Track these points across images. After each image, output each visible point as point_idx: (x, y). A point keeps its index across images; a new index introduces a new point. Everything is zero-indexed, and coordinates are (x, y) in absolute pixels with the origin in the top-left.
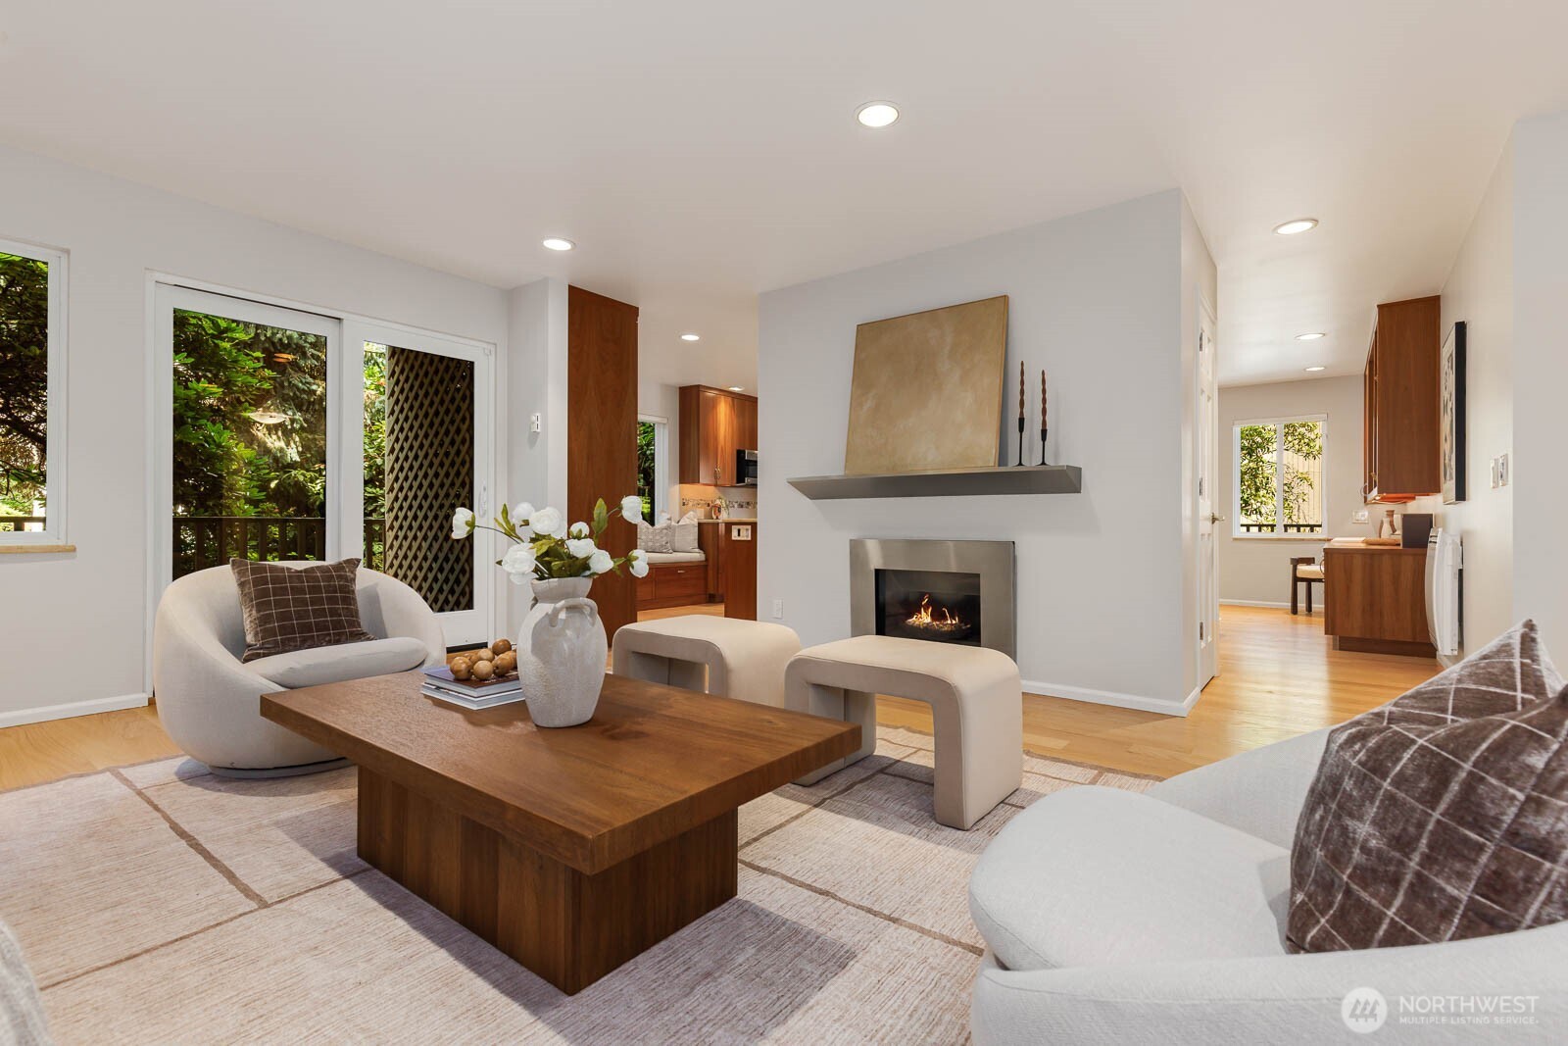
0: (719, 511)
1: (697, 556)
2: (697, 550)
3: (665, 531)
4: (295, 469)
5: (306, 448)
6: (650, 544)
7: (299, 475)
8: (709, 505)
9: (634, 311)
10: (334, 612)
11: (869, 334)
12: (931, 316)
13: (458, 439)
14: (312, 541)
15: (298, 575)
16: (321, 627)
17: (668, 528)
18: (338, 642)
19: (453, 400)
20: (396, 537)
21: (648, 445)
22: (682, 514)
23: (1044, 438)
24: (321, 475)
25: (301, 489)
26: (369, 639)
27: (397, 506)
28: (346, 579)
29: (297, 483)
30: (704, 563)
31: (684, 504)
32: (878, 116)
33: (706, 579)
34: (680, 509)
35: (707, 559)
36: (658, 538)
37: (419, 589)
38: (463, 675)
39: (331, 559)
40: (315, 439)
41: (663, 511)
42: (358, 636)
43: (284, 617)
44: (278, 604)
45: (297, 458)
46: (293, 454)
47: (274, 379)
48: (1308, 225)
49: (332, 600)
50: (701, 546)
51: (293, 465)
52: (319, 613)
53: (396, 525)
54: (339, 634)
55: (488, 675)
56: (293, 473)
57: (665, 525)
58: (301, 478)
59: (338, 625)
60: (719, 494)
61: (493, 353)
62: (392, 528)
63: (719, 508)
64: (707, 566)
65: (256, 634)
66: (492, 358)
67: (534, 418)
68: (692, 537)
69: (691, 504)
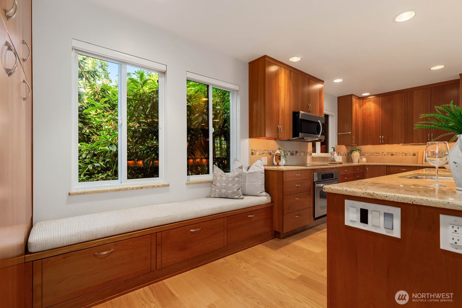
0: (280, 159)
1: (264, 199)
2: (264, 193)
3: (237, 179)
6: (224, 191)
8: (270, 154)
17: (239, 176)
22: (252, 162)
30: (270, 205)
31: (252, 154)
33: (272, 218)
34: (250, 157)
35: (272, 202)
36: (230, 185)
41: (236, 161)
50: (267, 190)
57: (237, 173)
60: (278, 146)
63: (280, 157)
64: (272, 207)
68: (260, 182)
69: (258, 153)
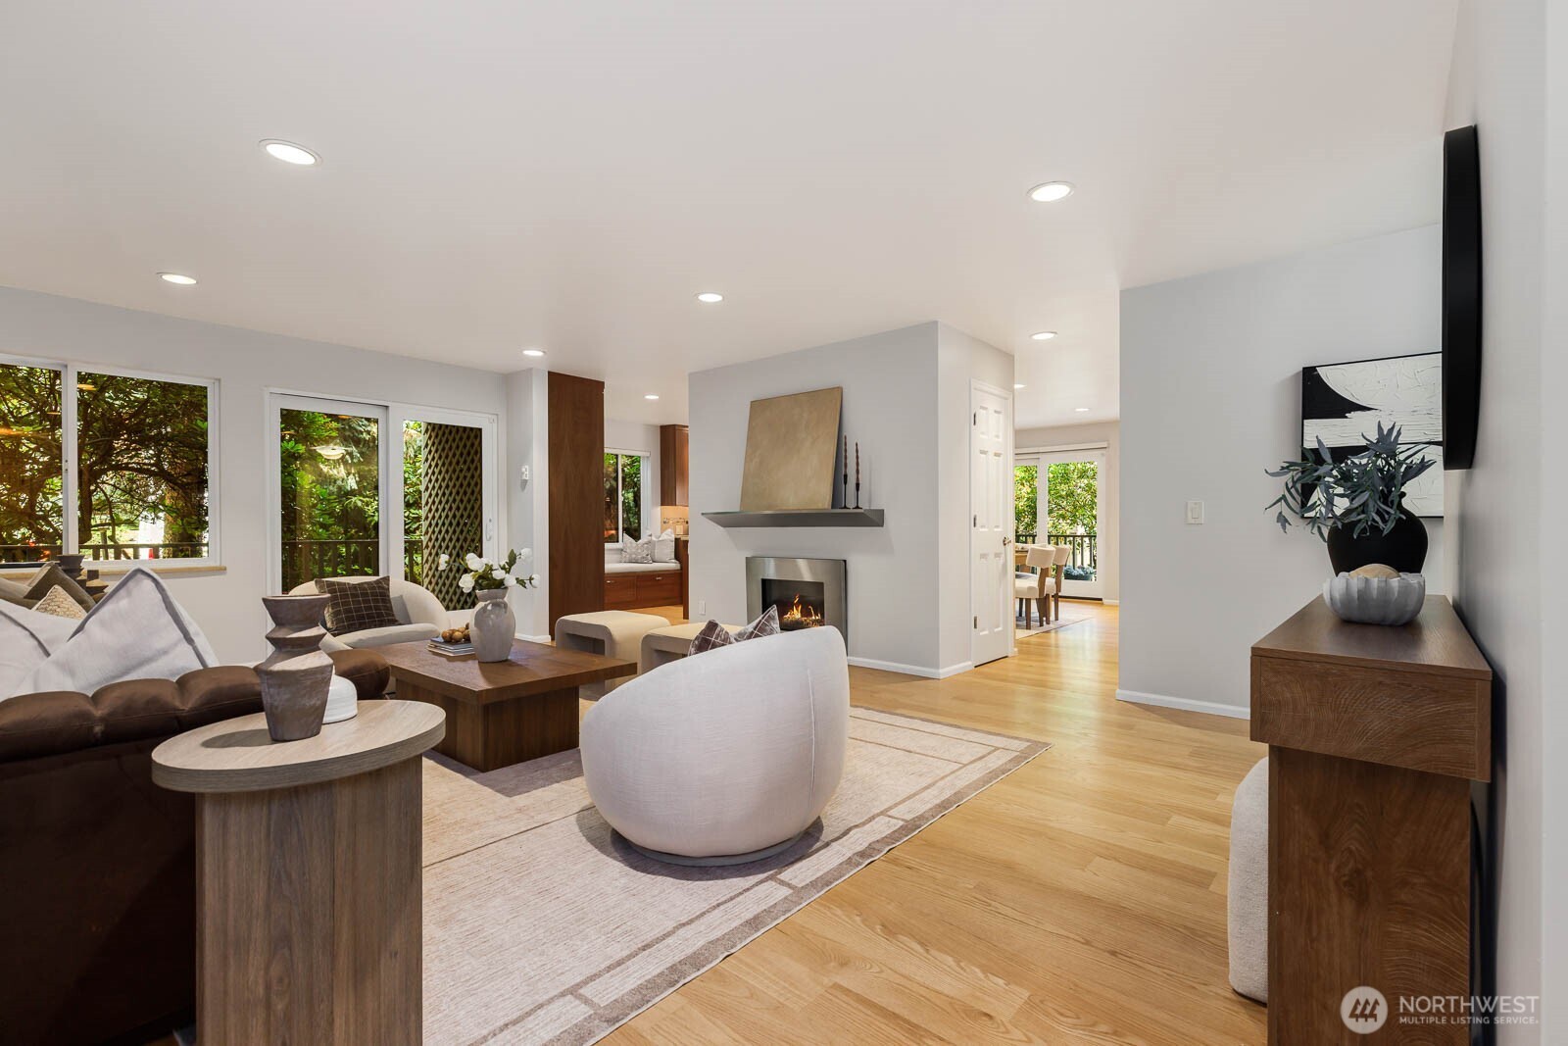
1: (671, 565)
2: (672, 560)
3: (646, 546)
4: (355, 496)
5: (362, 478)
6: (634, 556)
7: (357, 501)
8: (687, 523)
9: (598, 386)
10: (377, 608)
11: (758, 407)
12: (794, 398)
13: (473, 483)
14: (368, 559)
15: (355, 587)
16: (370, 616)
17: (649, 543)
18: (381, 626)
19: (469, 454)
20: (430, 554)
21: (636, 474)
22: (663, 531)
23: (858, 489)
24: (375, 500)
25: (360, 512)
26: (400, 624)
27: (430, 530)
28: (383, 588)
29: (356, 506)
30: (680, 572)
31: (664, 523)
32: (710, 298)
33: (681, 584)
34: (661, 527)
35: (681, 569)
36: (640, 551)
37: (433, 591)
38: (448, 639)
39: (382, 575)
40: (370, 470)
41: (647, 529)
42: (394, 622)
43: (348, 611)
44: (344, 604)
45: (355, 487)
46: (352, 483)
47: (337, 429)
48: (1052, 335)
49: (377, 601)
50: (677, 557)
51: (353, 493)
52: (367, 608)
53: (430, 545)
54: (382, 621)
55: (460, 639)
56: (354, 499)
57: (647, 542)
58: (359, 504)
59: (380, 615)
61: (496, 420)
62: (427, 547)
65: (332, 623)
66: (495, 425)
67: (524, 470)
68: (670, 550)
69: (670, 523)
